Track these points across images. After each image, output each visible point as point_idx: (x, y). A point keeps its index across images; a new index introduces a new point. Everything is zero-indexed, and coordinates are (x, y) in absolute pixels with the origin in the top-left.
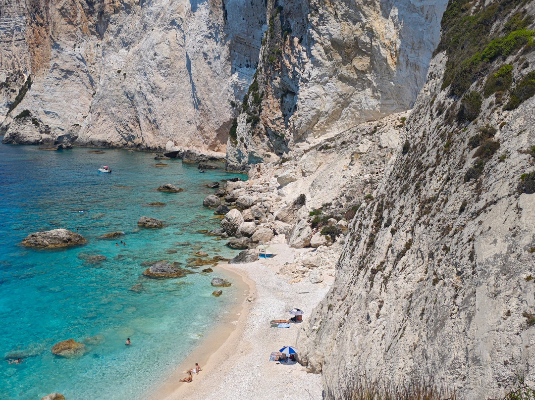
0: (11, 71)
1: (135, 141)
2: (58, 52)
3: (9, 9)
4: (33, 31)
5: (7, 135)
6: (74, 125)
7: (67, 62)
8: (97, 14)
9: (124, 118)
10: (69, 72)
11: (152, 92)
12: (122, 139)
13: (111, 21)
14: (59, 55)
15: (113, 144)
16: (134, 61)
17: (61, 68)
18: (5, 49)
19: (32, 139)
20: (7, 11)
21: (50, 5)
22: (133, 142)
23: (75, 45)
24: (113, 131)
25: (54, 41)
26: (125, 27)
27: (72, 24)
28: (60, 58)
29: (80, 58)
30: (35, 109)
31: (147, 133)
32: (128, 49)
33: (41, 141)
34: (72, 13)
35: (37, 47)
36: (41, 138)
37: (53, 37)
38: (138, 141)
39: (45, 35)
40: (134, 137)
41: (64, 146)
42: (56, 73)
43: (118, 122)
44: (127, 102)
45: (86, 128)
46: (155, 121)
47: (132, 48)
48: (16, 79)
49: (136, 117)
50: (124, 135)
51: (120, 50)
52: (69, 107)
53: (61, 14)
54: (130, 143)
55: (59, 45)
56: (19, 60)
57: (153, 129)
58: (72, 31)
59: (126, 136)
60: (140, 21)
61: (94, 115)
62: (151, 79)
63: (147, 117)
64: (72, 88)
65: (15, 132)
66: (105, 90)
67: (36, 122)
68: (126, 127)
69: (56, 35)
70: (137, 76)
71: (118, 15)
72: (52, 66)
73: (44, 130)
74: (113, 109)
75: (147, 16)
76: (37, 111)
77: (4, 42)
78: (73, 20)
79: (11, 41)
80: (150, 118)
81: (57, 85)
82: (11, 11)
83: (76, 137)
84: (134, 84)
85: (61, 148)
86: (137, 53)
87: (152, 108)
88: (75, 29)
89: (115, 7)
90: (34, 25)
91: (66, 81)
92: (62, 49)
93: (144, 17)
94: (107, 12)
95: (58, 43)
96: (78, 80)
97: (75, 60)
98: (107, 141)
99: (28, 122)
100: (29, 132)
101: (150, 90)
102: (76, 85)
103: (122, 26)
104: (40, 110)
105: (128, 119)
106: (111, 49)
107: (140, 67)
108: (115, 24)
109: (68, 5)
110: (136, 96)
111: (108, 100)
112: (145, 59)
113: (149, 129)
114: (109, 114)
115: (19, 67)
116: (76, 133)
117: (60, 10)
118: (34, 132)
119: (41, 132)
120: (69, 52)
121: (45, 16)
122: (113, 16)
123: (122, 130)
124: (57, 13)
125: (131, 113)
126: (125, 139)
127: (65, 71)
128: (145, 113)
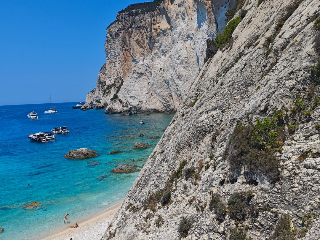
0: (117, 77)
2: (136, 64)
3: (115, 45)
4: (124, 54)
5: (107, 109)
6: (140, 101)
7: (140, 68)
8: (148, 38)
9: (164, 95)
10: (142, 74)
11: (178, 78)
12: (164, 107)
13: (156, 41)
14: (136, 65)
15: (159, 110)
16: (168, 62)
17: (138, 72)
18: (113, 66)
19: (119, 111)
20: (114, 46)
21: (131, 39)
22: (169, 108)
23: (144, 59)
24: (159, 103)
25: (133, 58)
26: (163, 44)
27: (142, 48)
28: (137, 67)
29: (147, 65)
30: (125, 96)
31: (176, 103)
32: (165, 56)
33: (123, 111)
34: (142, 42)
35: (126, 62)
36: (123, 110)
37: (133, 56)
38: (172, 107)
39: (129, 55)
40: (170, 105)
41: (133, 113)
42: (135, 75)
43: (161, 97)
44: (166, 86)
45: (145, 102)
46: (180, 95)
47: (167, 55)
48: (119, 81)
49: (171, 94)
50: (165, 104)
51: (161, 57)
52: (142, 93)
53: (137, 43)
54: (168, 109)
55: (136, 60)
56: (120, 71)
58: (142, 51)
59: (165, 105)
60: (171, 39)
61: (149, 95)
62: (177, 71)
63: (176, 93)
64: (143, 82)
65: (111, 107)
66: (154, 80)
67: (121, 101)
68: (166, 100)
69: (134, 54)
70: (170, 70)
71: (159, 37)
72: (133, 71)
73: (125, 105)
75: (174, 35)
77: (113, 62)
78: (142, 45)
79: (116, 62)
80: (177, 93)
81: (135, 81)
82: (116, 46)
83: (141, 108)
84: (169, 75)
85: (131, 114)
86: (170, 57)
87: (178, 88)
88: (144, 50)
89: (157, 33)
90: (124, 51)
91: (140, 79)
92: (137, 62)
93: (173, 36)
94: (153, 37)
95: (135, 59)
96: (146, 77)
97: (144, 67)
98: (156, 109)
99: (117, 101)
100: (117, 107)
101: (177, 77)
102: (145, 81)
103: (162, 43)
104: (128, 96)
105: (166, 95)
106: (156, 57)
107: (171, 65)
108: (158, 43)
109: (140, 38)
110: (170, 82)
111: (156, 86)
112: (174, 60)
113: (177, 100)
114: (156, 94)
115: (120, 75)
116: (141, 106)
117: (136, 41)
118: (120, 106)
119: (123, 106)
120: (141, 63)
121: (129, 45)
122: (157, 38)
123: (164, 102)
124: (135, 43)
125: (168, 92)
126: (165, 107)
127: (139, 73)
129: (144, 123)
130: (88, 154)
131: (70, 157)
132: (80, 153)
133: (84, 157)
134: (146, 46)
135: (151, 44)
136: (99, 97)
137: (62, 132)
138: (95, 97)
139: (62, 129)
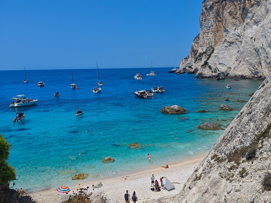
0: (208, 46)
1: (258, 75)
2: (227, 33)
3: (209, 17)
4: (216, 25)
5: (197, 74)
6: (228, 68)
7: (231, 38)
8: (241, 10)
9: (253, 62)
10: (232, 43)
11: (269, 47)
12: (251, 74)
13: (249, 12)
14: (227, 35)
15: (247, 77)
16: (260, 31)
17: (228, 41)
18: (206, 36)
19: (208, 76)
20: (208, 18)
21: (224, 11)
22: (257, 75)
23: (236, 29)
24: (247, 70)
25: (225, 28)
26: (256, 14)
27: (235, 18)
28: (228, 36)
29: (238, 34)
30: (215, 62)
31: (265, 70)
32: (257, 25)
33: (212, 76)
34: (235, 13)
35: (218, 32)
36: (212, 75)
37: (225, 26)
38: (260, 74)
39: (222, 26)
40: (258, 72)
41: (221, 78)
42: (226, 44)
43: (250, 65)
44: (255, 54)
45: (233, 69)
46: (270, 63)
47: (259, 24)
48: (210, 49)
49: (260, 61)
50: (253, 71)
51: (253, 27)
52: (231, 60)
53: (230, 14)
54: (256, 76)
55: (228, 30)
56: (212, 40)
57: (268, 67)
58: (234, 22)
59: (254, 72)
60: (265, 9)
61: (238, 62)
62: (269, 40)
63: (266, 61)
64: (233, 51)
65: (201, 72)
66: (244, 48)
67: (210, 68)
68: (254, 67)
69: (226, 25)
70: (261, 39)
71: (253, 8)
72: (224, 41)
73: (214, 71)
74: (248, 58)
75: (268, 5)
76: (215, 63)
77: (206, 33)
78: (235, 16)
79: (209, 32)
80: (267, 61)
81: (225, 50)
82: (210, 18)
83: (229, 74)
84: (259, 44)
85: (219, 79)
86: (262, 26)
87: (268, 56)
88: (236, 20)
89: (251, 4)
90: (217, 22)
91: (230, 47)
92: (229, 32)
93: (267, 6)
94: (247, 8)
95: (227, 29)
96: (236, 46)
97: (235, 36)
98: (244, 75)
99: (207, 67)
100: (207, 72)
101: (268, 46)
102: (235, 49)
103: (254, 13)
104: (217, 62)
105: (255, 63)
106: (248, 26)
107: (263, 34)
108: (251, 13)
109: (233, 9)
110: (260, 50)
111: (245, 54)
112: (266, 29)
113: (266, 67)
114: (245, 61)
115: (212, 44)
116: (229, 72)
117: (229, 13)
118: (209, 72)
119: (212, 72)
120: (233, 33)
121: (222, 17)
122: (250, 9)
123: (252, 69)
124: (228, 14)
125: (257, 59)
126: (253, 74)
127: (230, 42)
128: (265, 59)
129: (230, 88)
130: (179, 110)
131: (164, 111)
132: (172, 109)
133: (175, 113)
134: (238, 16)
135: (244, 15)
136: (191, 63)
137: (160, 91)
138: (188, 63)
139: (159, 89)
